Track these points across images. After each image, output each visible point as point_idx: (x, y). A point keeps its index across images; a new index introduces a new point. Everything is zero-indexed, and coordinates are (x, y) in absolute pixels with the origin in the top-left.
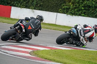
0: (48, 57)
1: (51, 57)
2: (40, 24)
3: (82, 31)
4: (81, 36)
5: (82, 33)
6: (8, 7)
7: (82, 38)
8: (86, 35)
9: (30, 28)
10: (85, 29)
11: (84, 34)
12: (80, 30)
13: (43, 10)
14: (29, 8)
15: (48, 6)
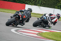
0: (49, 37)
1: (50, 37)
2: (30, 14)
3: (50, 18)
4: (49, 21)
5: (50, 19)
6: (23, 4)
7: (50, 22)
8: (52, 21)
9: (24, 17)
10: (51, 16)
11: (51, 20)
12: (49, 17)
13: (45, 7)
14: (37, 5)
15: (48, 4)
